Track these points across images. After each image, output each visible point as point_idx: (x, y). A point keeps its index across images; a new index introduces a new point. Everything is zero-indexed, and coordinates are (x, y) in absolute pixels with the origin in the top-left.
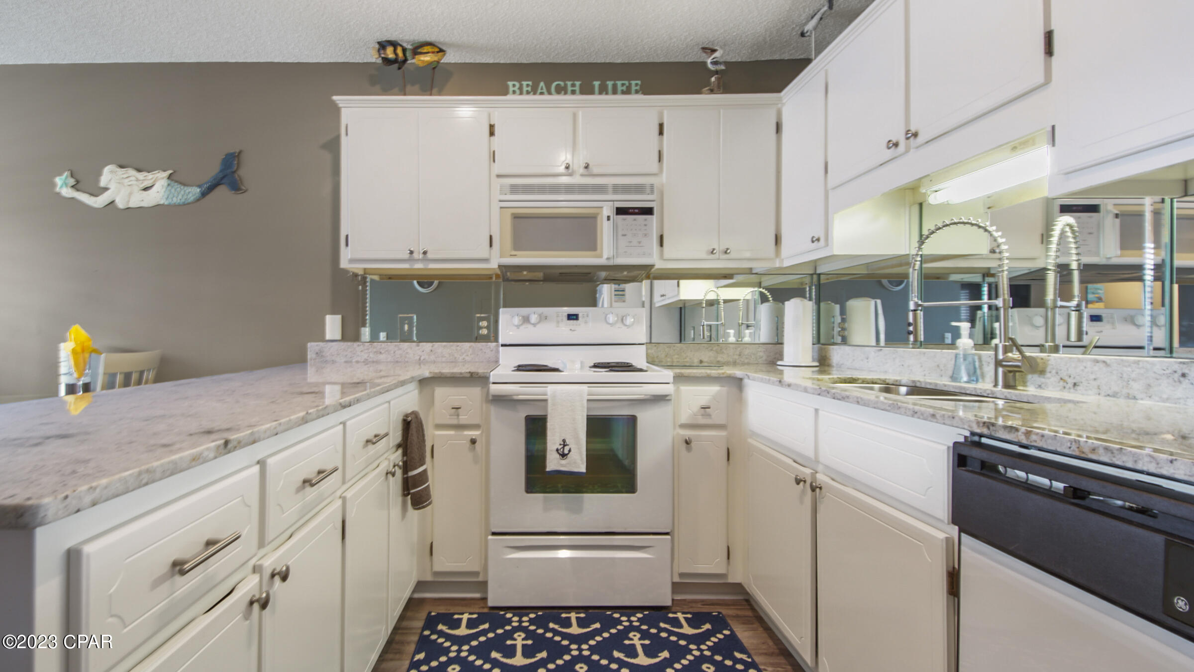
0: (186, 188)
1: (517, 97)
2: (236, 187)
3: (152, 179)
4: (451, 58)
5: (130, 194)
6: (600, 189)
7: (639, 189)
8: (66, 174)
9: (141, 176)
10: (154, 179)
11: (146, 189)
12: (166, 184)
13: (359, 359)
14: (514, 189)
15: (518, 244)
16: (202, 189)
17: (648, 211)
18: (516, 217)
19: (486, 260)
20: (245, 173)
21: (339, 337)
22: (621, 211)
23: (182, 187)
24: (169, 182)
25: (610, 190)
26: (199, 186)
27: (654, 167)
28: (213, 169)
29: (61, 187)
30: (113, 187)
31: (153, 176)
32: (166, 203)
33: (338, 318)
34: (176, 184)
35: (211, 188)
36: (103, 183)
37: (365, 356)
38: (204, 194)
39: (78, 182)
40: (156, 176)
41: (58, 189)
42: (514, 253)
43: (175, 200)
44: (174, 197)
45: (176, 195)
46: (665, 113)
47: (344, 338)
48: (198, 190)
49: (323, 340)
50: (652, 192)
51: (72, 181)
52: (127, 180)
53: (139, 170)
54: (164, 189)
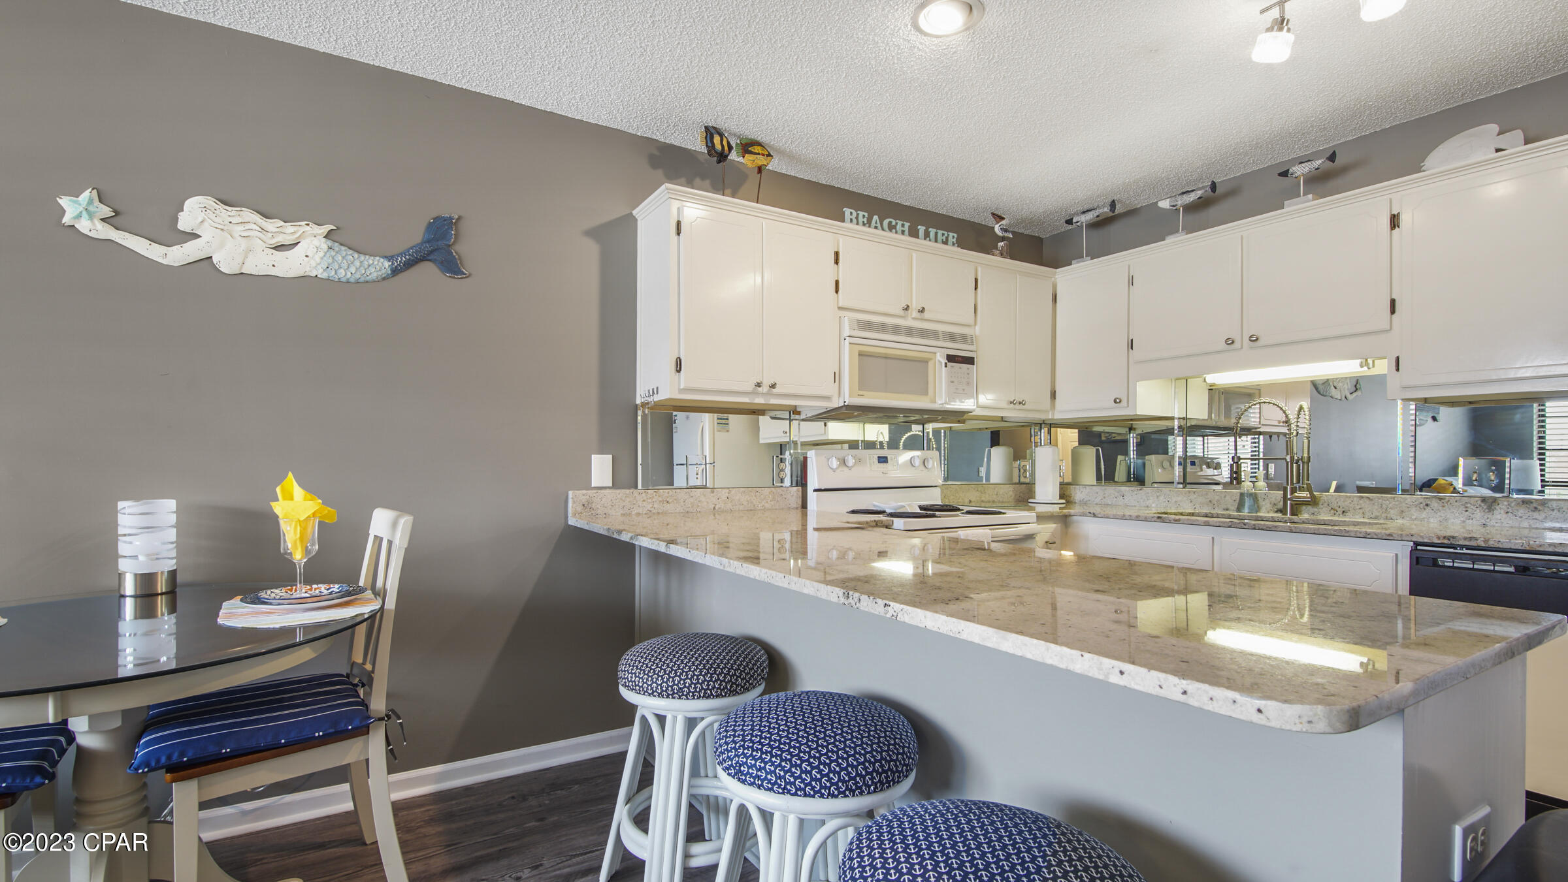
0: (362, 257)
1: (853, 226)
2: (452, 267)
3: (294, 233)
4: (774, 165)
5: (248, 251)
6: (932, 334)
7: (962, 338)
8: (87, 194)
9: (272, 225)
10: (297, 235)
11: (279, 248)
12: (325, 247)
13: (640, 511)
14: (862, 325)
15: (864, 383)
16: (393, 264)
17: (970, 361)
18: (861, 354)
19: (828, 398)
20: (466, 248)
21: (611, 485)
22: (951, 359)
23: (356, 255)
24: (330, 243)
25: (941, 336)
26: (389, 258)
27: (969, 318)
28: (414, 235)
29: (79, 216)
30: (207, 233)
31: (294, 229)
32: (324, 275)
33: (608, 458)
34: (343, 248)
35: (409, 265)
36: (185, 222)
37: (649, 507)
38: (395, 272)
39: (117, 213)
40: (302, 230)
41: (67, 220)
42: (861, 393)
43: (342, 273)
44: (340, 267)
45: (345, 265)
46: (979, 269)
47: (616, 485)
48: (387, 264)
49: (588, 487)
50: (972, 343)
51: (107, 211)
52: (241, 228)
53: (266, 216)
54: (321, 254)
